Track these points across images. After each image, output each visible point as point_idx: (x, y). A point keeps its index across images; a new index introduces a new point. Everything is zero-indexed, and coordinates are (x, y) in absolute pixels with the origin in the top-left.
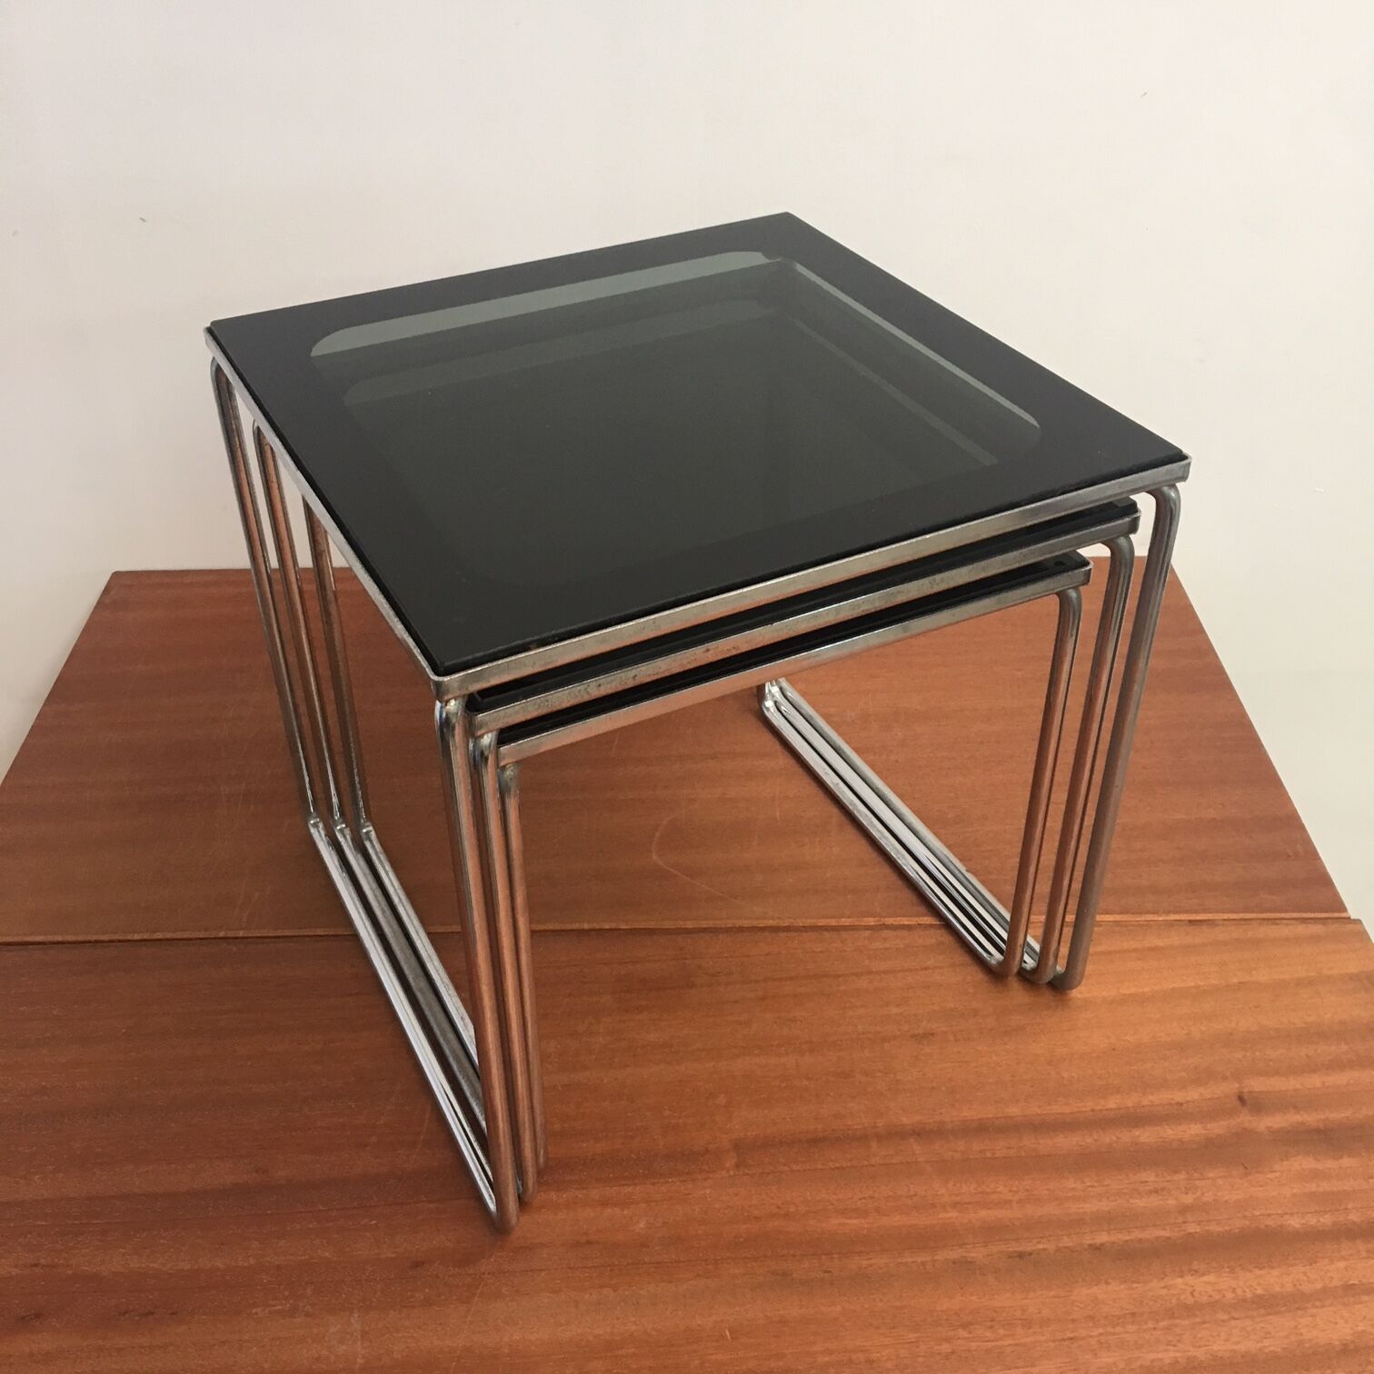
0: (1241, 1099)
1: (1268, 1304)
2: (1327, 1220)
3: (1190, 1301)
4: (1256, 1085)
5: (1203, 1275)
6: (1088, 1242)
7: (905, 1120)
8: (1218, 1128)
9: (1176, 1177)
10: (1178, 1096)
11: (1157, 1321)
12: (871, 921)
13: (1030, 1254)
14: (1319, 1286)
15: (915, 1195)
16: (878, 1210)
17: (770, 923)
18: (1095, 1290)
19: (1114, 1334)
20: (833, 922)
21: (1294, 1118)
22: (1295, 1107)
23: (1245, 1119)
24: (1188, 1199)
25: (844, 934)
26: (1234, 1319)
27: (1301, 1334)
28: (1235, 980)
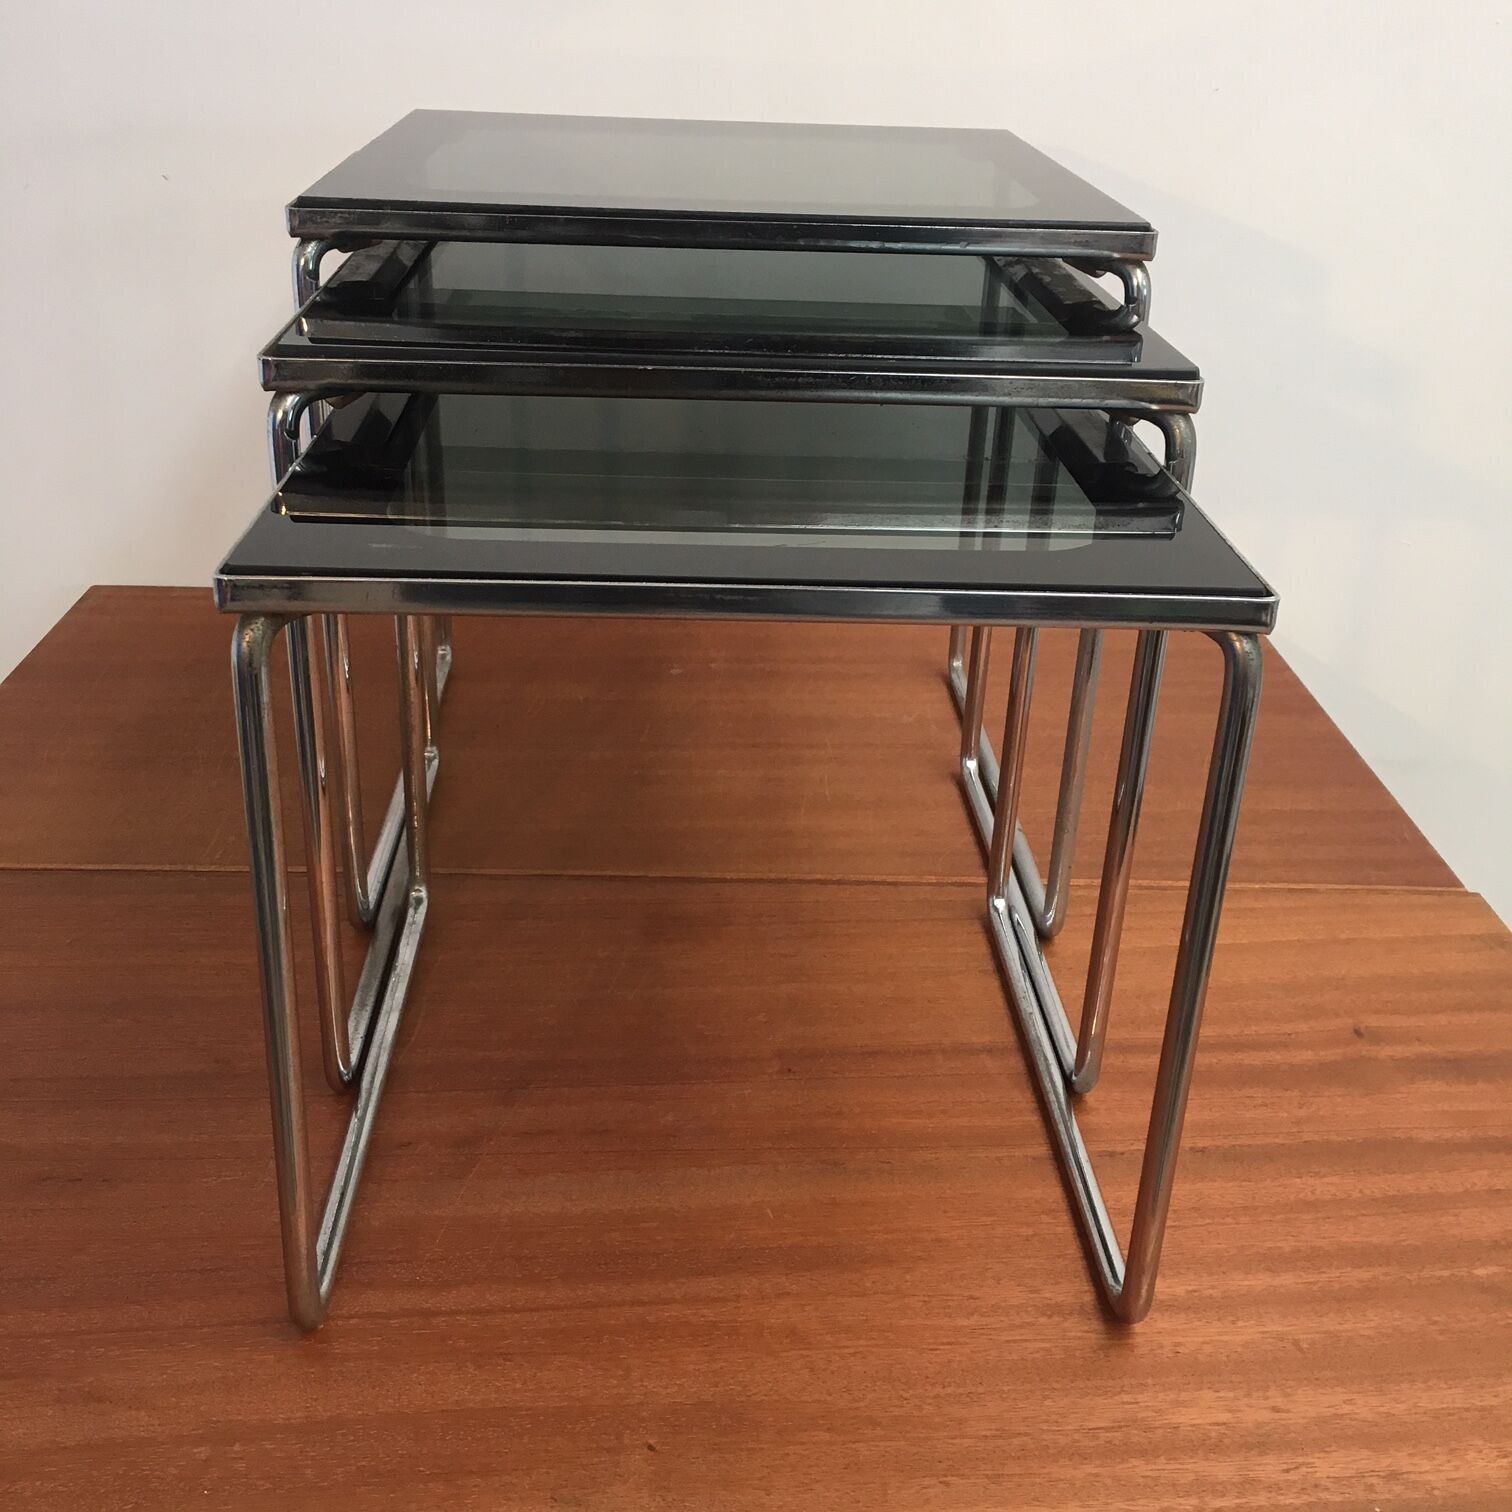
0: (1358, 1032)
1: (1402, 1203)
2: (1464, 1135)
3: (1311, 1198)
4: (1373, 1022)
5: (1324, 1176)
6: (1190, 1145)
7: (974, 1039)
8: (1331, 1054)
9: (1288, 1094)
10: (1288, 1028)
11: (1274, 1215)
12: (933, 879)
13: (1122, 1154)
14: (1460, 1189)
15: (987, 1101)
16: (944, 1112)
17: (819, 876)
18: (1199, 1185)
19: (1223, 1224)
20: (890, 879)
21: (1417, 1049)
22: (1419, 1040)
23: (1364, 1049)
24: (1302, 1113)
25: (902, 888)
26: (1363, 1215)
27: (1442, 1231)
28: (1343, 936)
